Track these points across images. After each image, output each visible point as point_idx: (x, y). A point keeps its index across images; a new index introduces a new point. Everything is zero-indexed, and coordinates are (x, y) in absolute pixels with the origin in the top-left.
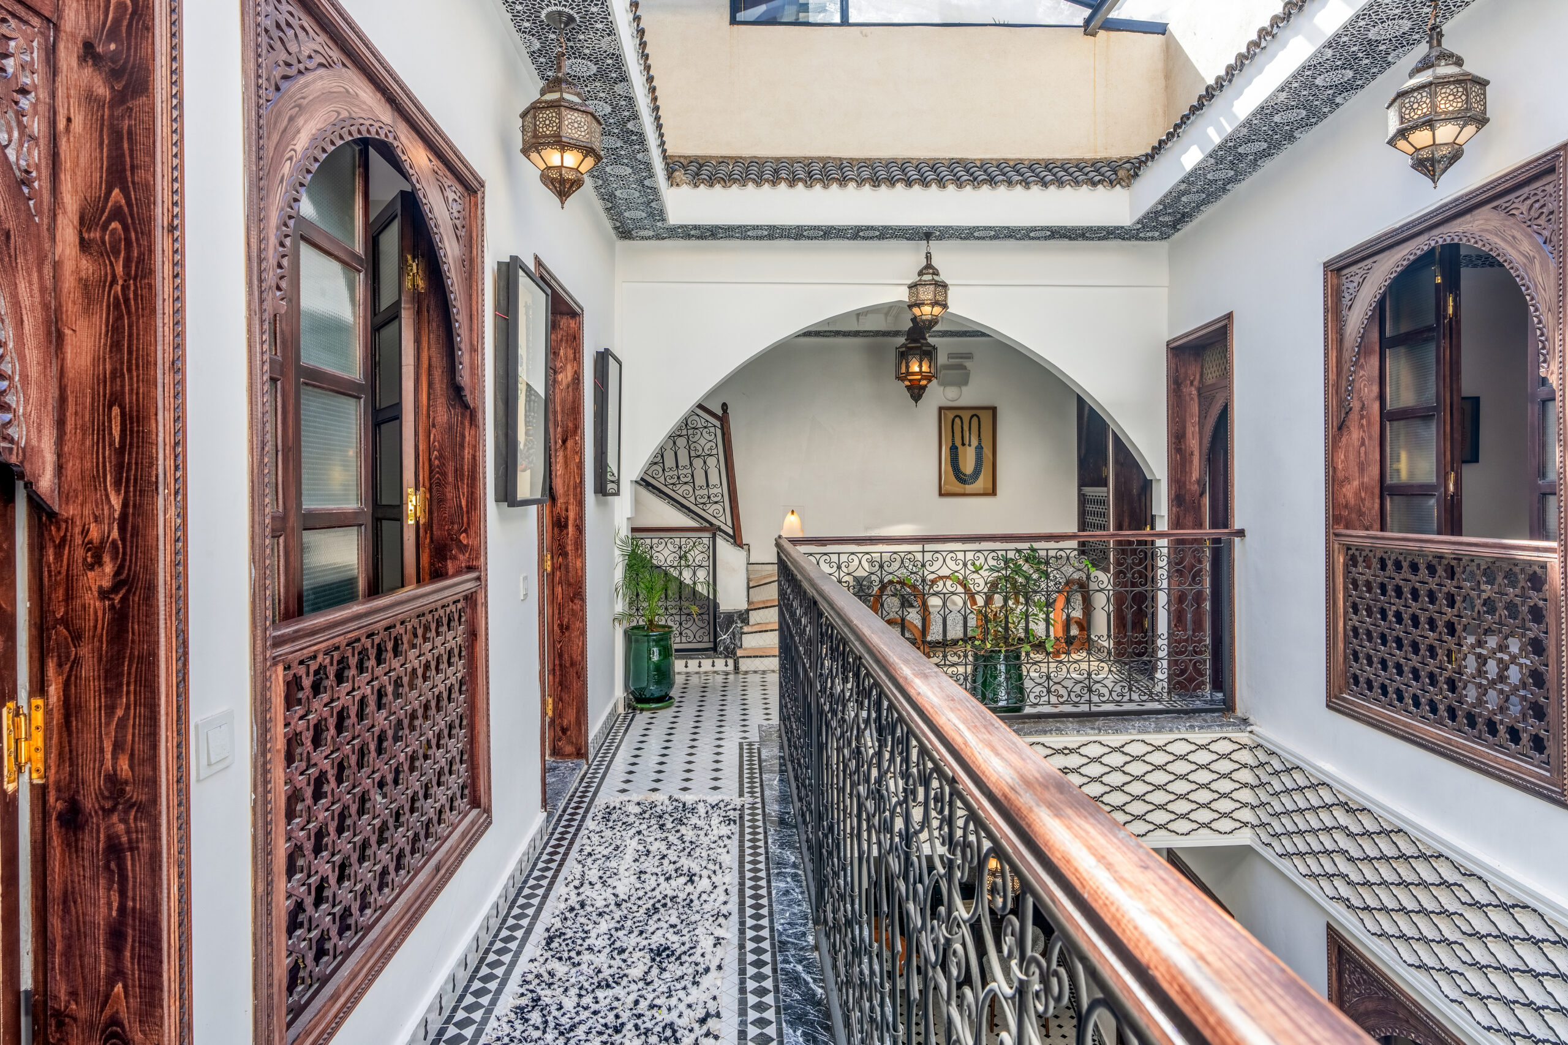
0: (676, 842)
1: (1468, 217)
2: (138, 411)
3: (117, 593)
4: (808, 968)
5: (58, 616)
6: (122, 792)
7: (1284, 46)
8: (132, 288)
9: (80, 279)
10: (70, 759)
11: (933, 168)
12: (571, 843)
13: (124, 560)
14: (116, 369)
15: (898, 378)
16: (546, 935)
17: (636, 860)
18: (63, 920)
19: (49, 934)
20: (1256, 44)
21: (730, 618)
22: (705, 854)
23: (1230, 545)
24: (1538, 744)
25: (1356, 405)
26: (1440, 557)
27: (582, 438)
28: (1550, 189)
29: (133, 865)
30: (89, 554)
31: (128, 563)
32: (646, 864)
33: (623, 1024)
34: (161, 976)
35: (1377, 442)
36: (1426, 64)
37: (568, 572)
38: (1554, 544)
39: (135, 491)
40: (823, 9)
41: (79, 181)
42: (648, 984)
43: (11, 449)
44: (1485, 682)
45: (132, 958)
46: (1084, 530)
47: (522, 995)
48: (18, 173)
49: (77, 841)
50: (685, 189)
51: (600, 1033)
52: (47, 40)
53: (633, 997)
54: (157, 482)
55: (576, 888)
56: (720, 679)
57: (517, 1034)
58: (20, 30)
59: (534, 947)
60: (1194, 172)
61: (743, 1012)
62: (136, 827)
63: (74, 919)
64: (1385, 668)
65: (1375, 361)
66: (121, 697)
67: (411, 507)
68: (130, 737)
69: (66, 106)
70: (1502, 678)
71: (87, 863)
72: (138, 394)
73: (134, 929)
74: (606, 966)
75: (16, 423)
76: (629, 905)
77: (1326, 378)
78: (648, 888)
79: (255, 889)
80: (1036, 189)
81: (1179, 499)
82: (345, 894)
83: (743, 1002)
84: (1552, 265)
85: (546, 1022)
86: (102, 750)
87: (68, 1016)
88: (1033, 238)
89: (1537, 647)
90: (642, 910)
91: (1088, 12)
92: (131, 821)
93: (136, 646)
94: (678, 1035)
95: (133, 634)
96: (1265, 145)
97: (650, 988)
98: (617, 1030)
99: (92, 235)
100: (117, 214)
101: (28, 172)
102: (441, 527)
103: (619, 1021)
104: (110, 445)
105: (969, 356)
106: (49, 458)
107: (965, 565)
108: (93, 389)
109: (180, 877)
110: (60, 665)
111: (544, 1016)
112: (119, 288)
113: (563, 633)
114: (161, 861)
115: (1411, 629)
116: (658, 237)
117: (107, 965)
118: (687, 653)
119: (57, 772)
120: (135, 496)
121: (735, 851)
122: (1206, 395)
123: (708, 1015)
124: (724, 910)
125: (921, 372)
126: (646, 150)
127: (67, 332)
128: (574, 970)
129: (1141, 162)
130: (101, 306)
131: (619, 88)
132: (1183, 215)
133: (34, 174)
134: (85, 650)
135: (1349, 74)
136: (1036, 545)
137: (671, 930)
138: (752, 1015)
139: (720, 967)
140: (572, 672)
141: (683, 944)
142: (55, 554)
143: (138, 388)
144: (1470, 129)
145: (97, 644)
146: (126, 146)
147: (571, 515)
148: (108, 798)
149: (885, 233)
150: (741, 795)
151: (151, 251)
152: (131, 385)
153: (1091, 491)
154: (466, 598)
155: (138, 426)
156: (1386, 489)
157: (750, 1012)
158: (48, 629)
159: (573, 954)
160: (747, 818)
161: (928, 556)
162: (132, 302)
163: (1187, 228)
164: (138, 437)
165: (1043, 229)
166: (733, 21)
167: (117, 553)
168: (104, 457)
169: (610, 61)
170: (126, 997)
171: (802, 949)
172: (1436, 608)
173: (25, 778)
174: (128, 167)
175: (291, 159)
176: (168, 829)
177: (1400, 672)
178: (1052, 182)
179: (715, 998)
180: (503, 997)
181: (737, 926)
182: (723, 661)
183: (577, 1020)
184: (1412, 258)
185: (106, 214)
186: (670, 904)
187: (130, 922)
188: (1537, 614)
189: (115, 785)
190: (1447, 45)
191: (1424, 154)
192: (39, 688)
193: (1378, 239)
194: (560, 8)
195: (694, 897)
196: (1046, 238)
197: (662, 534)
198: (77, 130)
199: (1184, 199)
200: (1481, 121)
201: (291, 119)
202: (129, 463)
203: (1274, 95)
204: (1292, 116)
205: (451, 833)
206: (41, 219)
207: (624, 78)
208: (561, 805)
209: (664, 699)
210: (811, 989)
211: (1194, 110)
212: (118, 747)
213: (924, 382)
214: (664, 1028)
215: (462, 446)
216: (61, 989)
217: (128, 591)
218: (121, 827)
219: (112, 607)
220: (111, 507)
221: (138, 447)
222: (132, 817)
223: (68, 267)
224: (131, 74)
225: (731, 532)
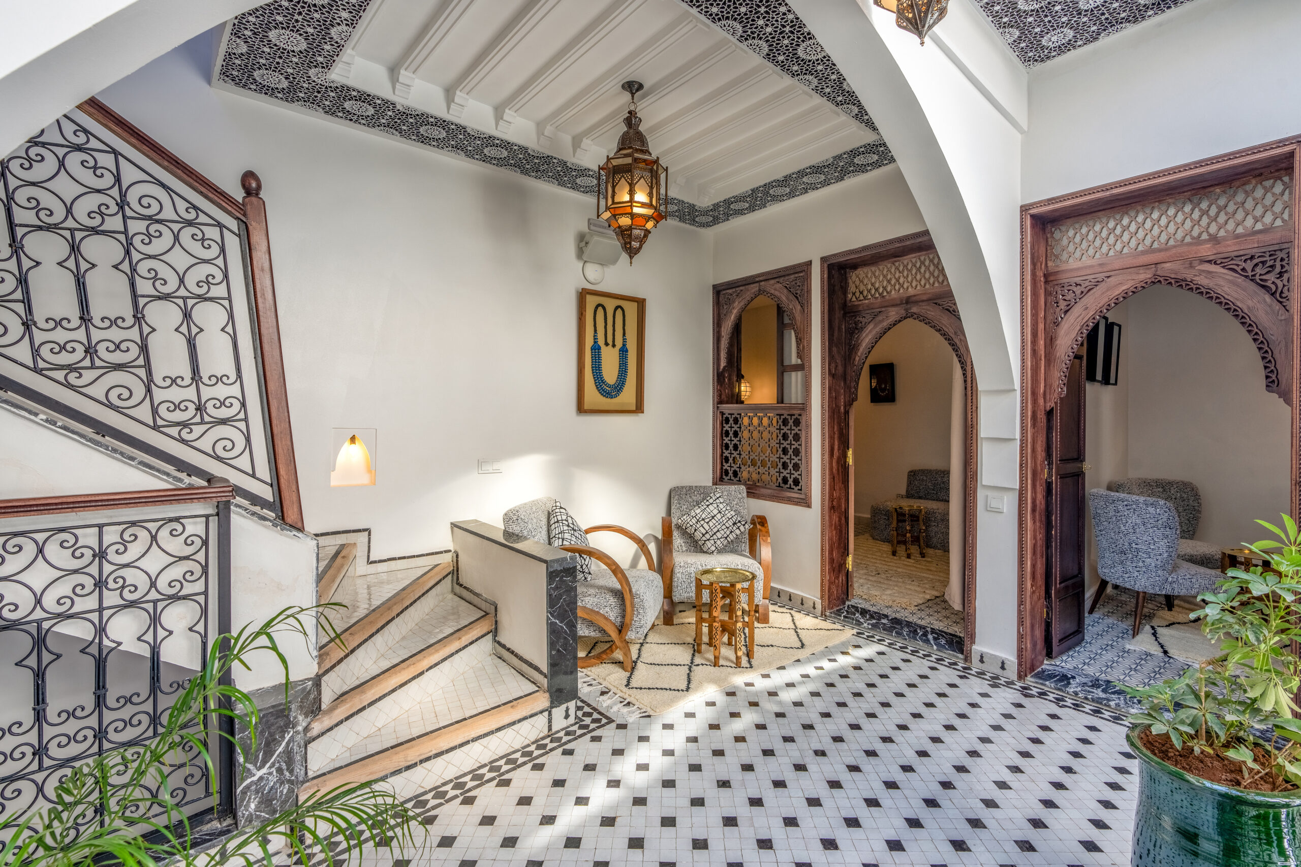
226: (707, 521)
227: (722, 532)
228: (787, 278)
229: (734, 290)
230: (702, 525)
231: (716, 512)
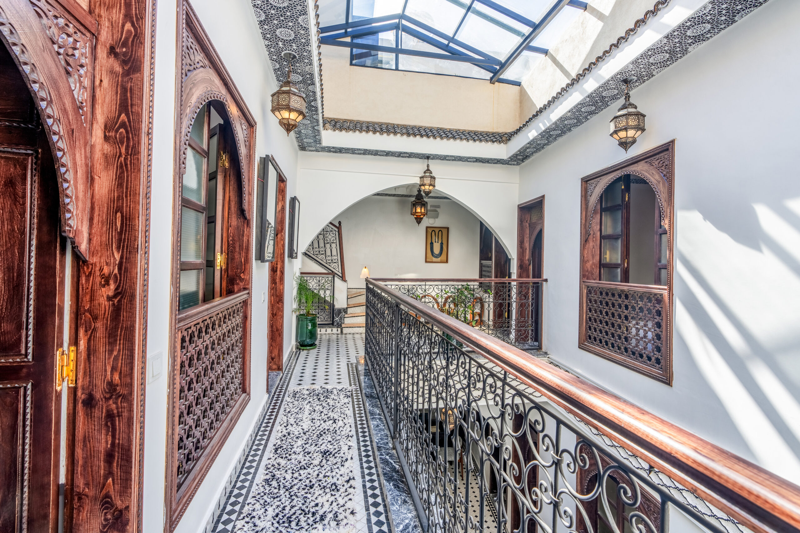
0: (326, 406)
1: (636, 165)
2: (130, 215)
3: (116, 298)
4: (391, 457)
5: (86, 309)
6: (115, 390)
7: (571, 95)
8: (129, 159)
9: (104, 154)
10: (90, 375)
11: (431, 131)
12: (280, 407)
13: (120, 283)
14: (120, 196)
15: (411, 214)
16: (274, 447)
17: (310, 414)
18: (83, 450)
19: (76, 457)
20: (560, 94)
21: (340, 311)
22: (339, 411)
23: (542, 284)
24: (658, 361)
25: (592, 232)
26: (622, 291)
27: (285, 234)
28: (666, 156)
29: (119, 423)
30: (103, 280)
31: (122, 285)
32: (314, 416)
33: (313, 485)
34: (131, 474)
35: (599, 247)
36: (624, 107)
37: (276, 291)
38: (666, 287)
39: (127, 252)
40: (388, 63)
41: (105, 109)
42: (322, 467)
43: (70, 231)
44: (639, 338)
45: (117, 466)
46: (481, 278)
47: (267, 474)
48: (77, 102)
49: (91, 413)
50: (330, 132)
51: (304, 489)
52: (92, 44)
53: (316, 473)
54: (138, 248)
55: (285, 427)
56: (335, 336)
57: (267, 491)
58: (82, 38)
59: (269, 452)
60: (533, 141)
61: (363, 477)
62: (121, 406)
63: (89, 449)
64: (601, 333)
65: (598, 216)
66: (116, 346)
67: (219, 261)
68: (120, 364)
69: (100, 74)
70: (645, 337)
71: (96, 423)
72: (130, 207)
73: (118, 453)
74: (302, 460)
75: (72, 218)
76: (309, 433)
77: (581, 222)
78: (317, 426)
79: (168, 432)
80: (471, 142)
81: (522, 267)
82: (197, 433)
83: (363, 472)
84: (666, 185)
85: (279, 485)
86: (106, 371)
87: (84, 495)
88: (469, 161)
89: (659, 325)
90: (315, 435)
91: (492, 75)
92: (119, 403)
93: (125, 323)
94: (338, 488)
95: (123, 317)
96: (560, 132)
97: (323, 468)
98: (311, 487)
99: (110, 134)
100: (123, 125)
101: (82, 103)
102: (232, 270)
103: (312, 483)
104: (115, 230)
105: (439, 207)
106: (86, 235)
107: (442, 291)
108: (108, 204)
109: (141, 428)
110: (86, 331)
111: (278, 483)
112: (123, 159)
113: (273, 317)
114: (133, 421)
115: (612, 318)
116: (317, 151)
117: (104, 470)
118: (322, 325)
119: (83, 381)
120: (126, 254)
121: (351, 409)
122: (532, 226)
123: (350, 479)
124: (350, 434)
125: (421, 212)
126: (318, 114)
127: (96, 177)
128: (289, 462)
129: (512, 135)
130: (114, 167)
131: (310, 88)
132: (527, 156)
133: (84, 104)
134: (99, 324)
135: (594, 108)
136: (469, 283)
137: (329, 443)
138: (367, 478)
139: (352, 458)
140: (277, 333)
141: (335, 449)
142: (86, 280)
143: (130, 205)
144: (639, 132)
145: (105, 321)
146: (129, 95)
147: (279, 266)
148: (108, 393)
149: (411, 155)
150: (351, 385)
151: (139, 143)
152: (127, 203)
153: (484, 262)
154: (243, 302)
155: (129, 222)
156: (602, 265)
157: (366, 476)
158: (81, 314)
159: (287, 455)
160: (354, 395)
161: (427, 287)
162: (129, 166)
163: (527, 162)
164: (129, 227)
165: (473, 158)
166: (351, 64)
167: (117, 280)
168: (112, 236)
169: (308, 76)
170: (113, 485)
171: (387, 449)
172: (621, 310)
173: (65, 384)
174: (129, 104)
175: (190, 106)
176: (137, 406)
177: (607, 334)
178: (477, 140)
179: (351, 471)
180: (257, 475)
181: (356, 441)
182: (336, 329)
183: (293, 484)
184: (615, 178)
185: (118, 125)
186: (327, 432)
187: (117, 449)
188: (659, 313)
189: (112, 387)
190: (632, 100)
191: (623, 140)
192: (75, 342)
193: (602, 171)
194: (290, 52)
195: (337, 429)
196: (474, 162)
197: (311, 275)
198: (105, 86)
199: (528, 150)
200: (643, 130)
201: (191, 89)
202: (124, 239)
203: (566, 113)
204: (571, 122)
205: (235, 404)
206: (86, 125)
207: (313, 84)
208: (273, 391)
209: (313, 345)
210: (393, 466)
211: (534, 116)
212: (113, 369)
213: (422, 216)
214: (332, 485)
215: (243, 236)
216: (80, 482)
217: (122, 297)
218: (114, 406)
219: (114, 304)
220: (115, 258)
221: (129, 232)
222: (119, 401)
223: (98, 148)
224: (133, 63)
225: (341, 275)
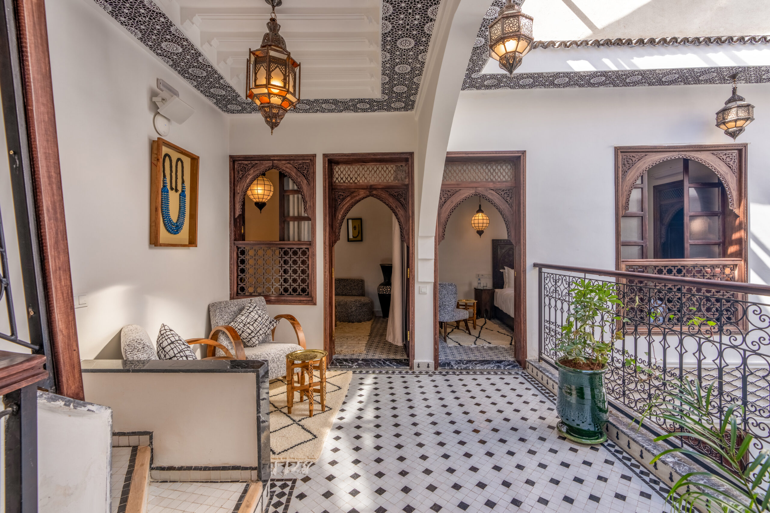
226: (251, 323)
227: (263, 330)
228: (296, 161)
229: (249, 162)
230: (248, 328)
231: (257, 316)
